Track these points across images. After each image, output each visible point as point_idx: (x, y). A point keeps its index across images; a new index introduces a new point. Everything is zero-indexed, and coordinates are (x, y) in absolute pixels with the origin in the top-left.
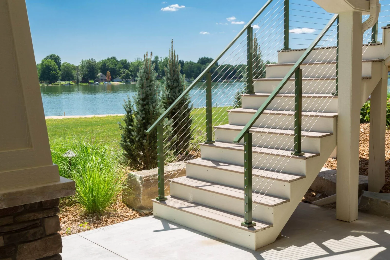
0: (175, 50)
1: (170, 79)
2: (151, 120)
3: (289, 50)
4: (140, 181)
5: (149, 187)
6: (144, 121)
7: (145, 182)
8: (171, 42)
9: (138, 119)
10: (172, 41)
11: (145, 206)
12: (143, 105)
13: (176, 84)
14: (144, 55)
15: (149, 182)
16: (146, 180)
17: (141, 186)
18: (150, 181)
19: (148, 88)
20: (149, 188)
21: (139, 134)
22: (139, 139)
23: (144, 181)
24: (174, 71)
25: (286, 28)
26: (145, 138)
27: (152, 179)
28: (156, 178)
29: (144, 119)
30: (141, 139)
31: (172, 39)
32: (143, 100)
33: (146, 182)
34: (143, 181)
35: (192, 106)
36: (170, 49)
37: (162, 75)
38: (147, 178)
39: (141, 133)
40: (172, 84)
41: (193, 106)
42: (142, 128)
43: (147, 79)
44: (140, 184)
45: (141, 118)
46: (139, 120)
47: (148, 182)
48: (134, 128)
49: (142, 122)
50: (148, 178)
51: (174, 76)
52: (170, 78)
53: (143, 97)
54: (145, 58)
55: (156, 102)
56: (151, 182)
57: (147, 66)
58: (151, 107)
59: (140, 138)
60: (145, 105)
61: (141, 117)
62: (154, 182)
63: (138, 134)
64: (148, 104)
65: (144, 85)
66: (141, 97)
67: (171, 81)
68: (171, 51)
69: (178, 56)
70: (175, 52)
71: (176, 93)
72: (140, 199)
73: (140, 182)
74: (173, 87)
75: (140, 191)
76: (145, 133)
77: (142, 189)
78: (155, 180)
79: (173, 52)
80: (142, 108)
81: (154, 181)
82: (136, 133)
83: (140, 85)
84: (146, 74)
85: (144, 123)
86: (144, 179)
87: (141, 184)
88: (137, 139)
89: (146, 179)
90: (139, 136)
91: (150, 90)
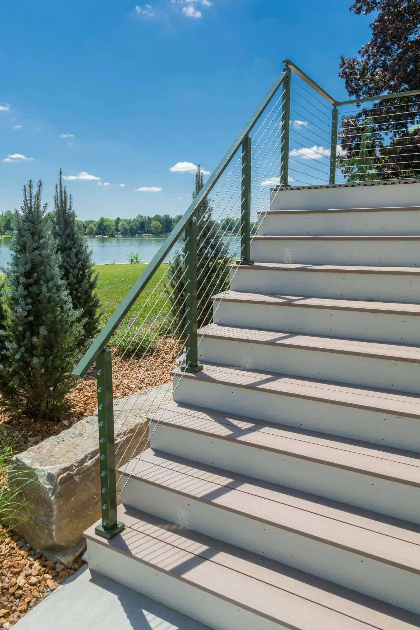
0: (65, 187)
1: (59, 234)
2: (46, 315)
3: (289, 188)
4: (48, 487)
5: (73, 496)
6: (31, 318)
7: (63, 486)
8: (59, 173)
9: (18, 314)
10: (61, 172)
11: (63, 544)
12: (26, 287)
13: (69, 243)
14: (25, 187)
15: (71, 484)
16: (64, 481)
17: (53, 498)
18: (73, 481)
19: (38, 252)
20: (73, 499)
21: (22, 344)
22: (22, 356)
23: (61, 483)
24: (65, 221)
25: (285, 149)
26: (35, 352)
27: (77, 474)
28: (86, 466)
29: (29, 313)
30: (26, 355)
31: (61, 169)
32: (28, 275)
33: (66, 484)
34: (56, 485)
35: (96, 278)
36: (57, 184)
37: (5, 230)
38: (65, 475)
39: (26, 342)
40: (63, 242)
41: (98, 278)
42: (28, 334)
43: (32, 234)
44: (50, 495)
45: (25, 313)
46: (21, 316)
47: (69, 483)
48: (8, 333)
49: (26, 320)
50: (69, 474)
51: (65, 230)
52: (59, 232)
53: (27, 270)
54: (25, 192)
55: (55, 278)
56: (75, 481)
57: (31, 208)
58: (44, 289)
59: (23, 353)
60: (30, 285)
61: (23, 310)
62: (81, 479)
63: (19, 346)
64: (37, 282)
65: (27, 247)
66: (22, 269)
67: (61, 239)
68: (59, 187)
69: (71, 197)
70: (65, 189)
71: (70, 258)
72: (50, 531)
73: (50, 489)
74: (65, 248)
75: (52, 511)
76: (33, 342)
77: (55, 507)
78: (84, 472)
79: (63, 190)
80: (26, 293)
81: (81, 476)
82: (15, 345)
83: (17, 246)
84: (29, 223)
85: (30, 322)
86: (58, 480)
87: (52, 494)
88: (18, 356)
89: (64, 477)
90: (23, 349)
91: (40, 255)
